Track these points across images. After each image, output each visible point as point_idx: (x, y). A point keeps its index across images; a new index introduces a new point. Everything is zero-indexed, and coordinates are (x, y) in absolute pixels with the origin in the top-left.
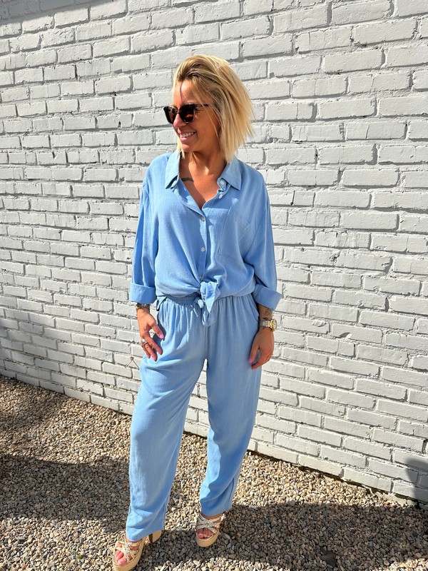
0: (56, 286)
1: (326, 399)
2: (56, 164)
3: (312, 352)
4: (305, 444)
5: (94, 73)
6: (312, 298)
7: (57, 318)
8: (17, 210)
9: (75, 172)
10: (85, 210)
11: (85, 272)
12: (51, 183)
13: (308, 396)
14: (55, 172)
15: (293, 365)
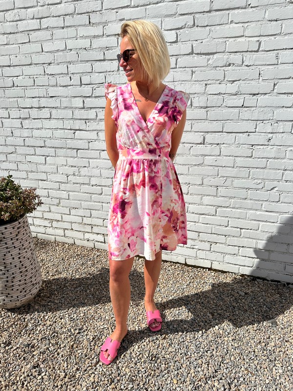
0: (71, 171)
1: (259, 230)
2: (72, 85)
3: (252, 201)
4: (245, 260)
5: (104, 21)
6: (254, 166)
7: (70, 193)
8: (41, 119)
9: (87, 90)
10: (93, 116)
11: (92, 160)
12: (68, 99)
13: (248, 229)
14: (70, 91)
15: (239, 210)
